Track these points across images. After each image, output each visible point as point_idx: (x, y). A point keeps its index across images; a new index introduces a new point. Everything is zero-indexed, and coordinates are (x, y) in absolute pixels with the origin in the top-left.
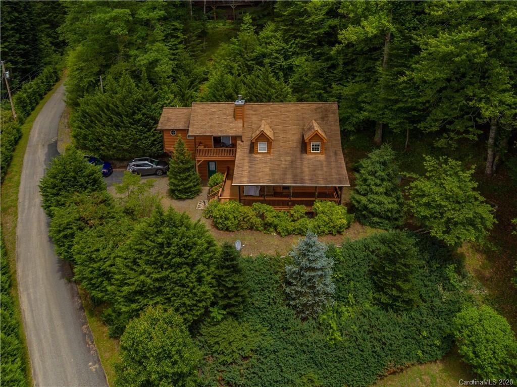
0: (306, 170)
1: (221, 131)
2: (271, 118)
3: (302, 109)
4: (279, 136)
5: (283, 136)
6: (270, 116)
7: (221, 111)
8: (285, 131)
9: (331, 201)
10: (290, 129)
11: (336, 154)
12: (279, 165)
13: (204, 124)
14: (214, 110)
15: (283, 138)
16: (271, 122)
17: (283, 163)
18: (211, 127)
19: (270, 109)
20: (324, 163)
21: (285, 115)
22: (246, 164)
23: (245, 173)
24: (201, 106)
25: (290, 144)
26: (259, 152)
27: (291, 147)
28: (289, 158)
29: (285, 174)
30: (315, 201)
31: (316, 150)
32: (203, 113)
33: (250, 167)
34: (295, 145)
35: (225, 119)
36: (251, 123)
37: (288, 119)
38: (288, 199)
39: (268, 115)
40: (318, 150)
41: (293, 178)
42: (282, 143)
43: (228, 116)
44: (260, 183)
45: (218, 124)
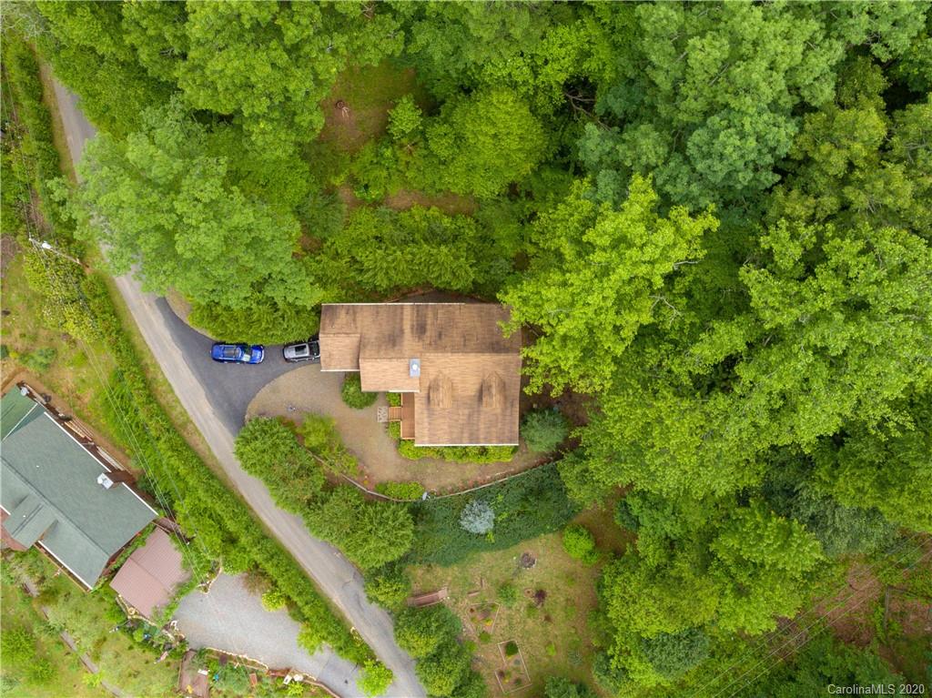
0: (482, 426)
2: (449, 369)
3: (483, 361)
4: (458, 386)
6: (448, 367)
8: (464, 381)
10: (470, 380)
11: (512, 405)
12: (457, 421)
14: (385, 367)
15: (462, 387)
16: (449, 373)
17: (461, 417)
19: (448, 360)
20: (500, 417)
21: (464, 366)
22: (426, 420)
23: (426, 432)
25: (468, 393)
27: (470, 396)
28: (466, 412)
29: (462, 433)
32: (374, 370)
33: (430, 424)
34: (473, 394)
36: (428, 374)
37: (468, 370)
41: (470, 436)
42: (461, 392)
44: (439, 443)
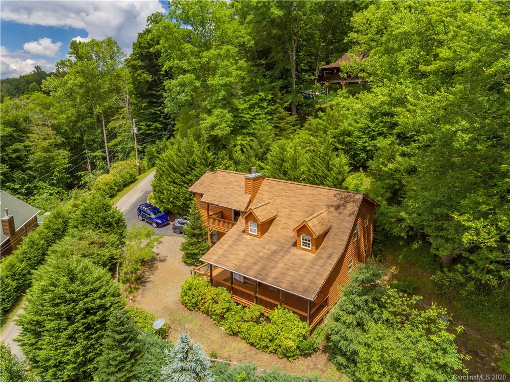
0: (281, 265)
1: (228, 202)
2: (282, 199)
3: (319, 194)
4: (281, 221)
5: (285, 221)
6: (283, 196)
7: (237, 181)
8: (290, 216)
9: (294, 312)
10: (296, 215)
11: (329, 257)
12: (258, 252)
13: (217, 192)
14: (232, 180)
15: (284, 223)
16: (280, 203)
17: (265, 251)
18: (221, 197)
19: (286, 188)
20: (307, 264)
21: (298, 198)
22: (230, 242)
23: (221, 251)
24: (223, 173)
25: (288, 232)
26: (250, 232)
27: (287, 236)
28: (274, 248)
29: (255, 264)
30: (277, 306)
31: (306, 246)
32: (222, 181)
33: (229, 246)
35: (237, 190)
36: (261, 200)
37: (299, 203)
38: (253, 294)
39: (281, 195)
40: (309, 247)
41: (258, 271)
42: (281, 229)
43: (240, 188)
45: (229, 194)
